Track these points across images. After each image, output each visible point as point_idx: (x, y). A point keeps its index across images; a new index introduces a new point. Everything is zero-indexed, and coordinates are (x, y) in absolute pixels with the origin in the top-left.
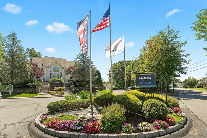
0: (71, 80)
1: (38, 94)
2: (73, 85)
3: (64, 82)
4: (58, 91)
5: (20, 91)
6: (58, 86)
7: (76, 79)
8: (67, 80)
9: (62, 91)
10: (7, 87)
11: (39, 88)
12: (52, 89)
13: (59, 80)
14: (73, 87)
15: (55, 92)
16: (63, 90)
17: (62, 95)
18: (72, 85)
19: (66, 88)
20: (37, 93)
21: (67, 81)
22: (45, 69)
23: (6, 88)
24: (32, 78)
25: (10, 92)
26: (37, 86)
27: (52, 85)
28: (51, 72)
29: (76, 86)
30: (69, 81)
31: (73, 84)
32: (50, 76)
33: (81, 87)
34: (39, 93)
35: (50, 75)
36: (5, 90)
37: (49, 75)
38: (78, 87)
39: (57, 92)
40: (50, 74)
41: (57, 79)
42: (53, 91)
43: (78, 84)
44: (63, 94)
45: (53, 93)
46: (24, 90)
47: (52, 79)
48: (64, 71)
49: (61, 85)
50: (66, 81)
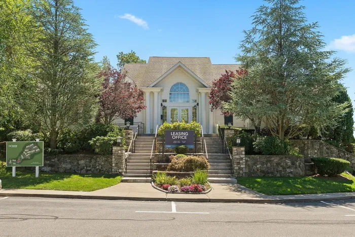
0: (229, 129)
1: (119, 178)
2: (241, 145)
3: (205, 136)
4: (180, 169)
5: (69, 166)
6: (184, 152)
7: (247, 123)
8: (214, 128)
9: (198, 174)
10: (30, 149)
11: (120, 156)
12: (162, 162)
13: (188, 125)
14: (239, 153)
15: (172, 175)
16: (202, 166)
17: (196, 191)
18: (235, 145)
19: (211, 160)
20: (114, 176)
21: (214, 132)
22: (147, 91)
23: (27, 153)
24: (110, 122)
25: (37, 168)
26: (115, 148)
27: (163, 145)
28: (164, 104)
29: (250, 151)
30: (222, 130)
31: (238, 141)
32: (162, 117)
33: (271, 154)
34: (120, 174)
35: (160, 113)
36: (25, 159)
37: (158, 112)
38: (259, 153)
39: (179, 176)
40: (160, 108)
41: (183, 124)
42: (164, 169)
43: (259, 141)
44: (200, 187)
45: (162, 177)
46: (78, 163)
47: (166, 124)
48: (203, 95)
49: (192, 147)
50: (211, 132)
